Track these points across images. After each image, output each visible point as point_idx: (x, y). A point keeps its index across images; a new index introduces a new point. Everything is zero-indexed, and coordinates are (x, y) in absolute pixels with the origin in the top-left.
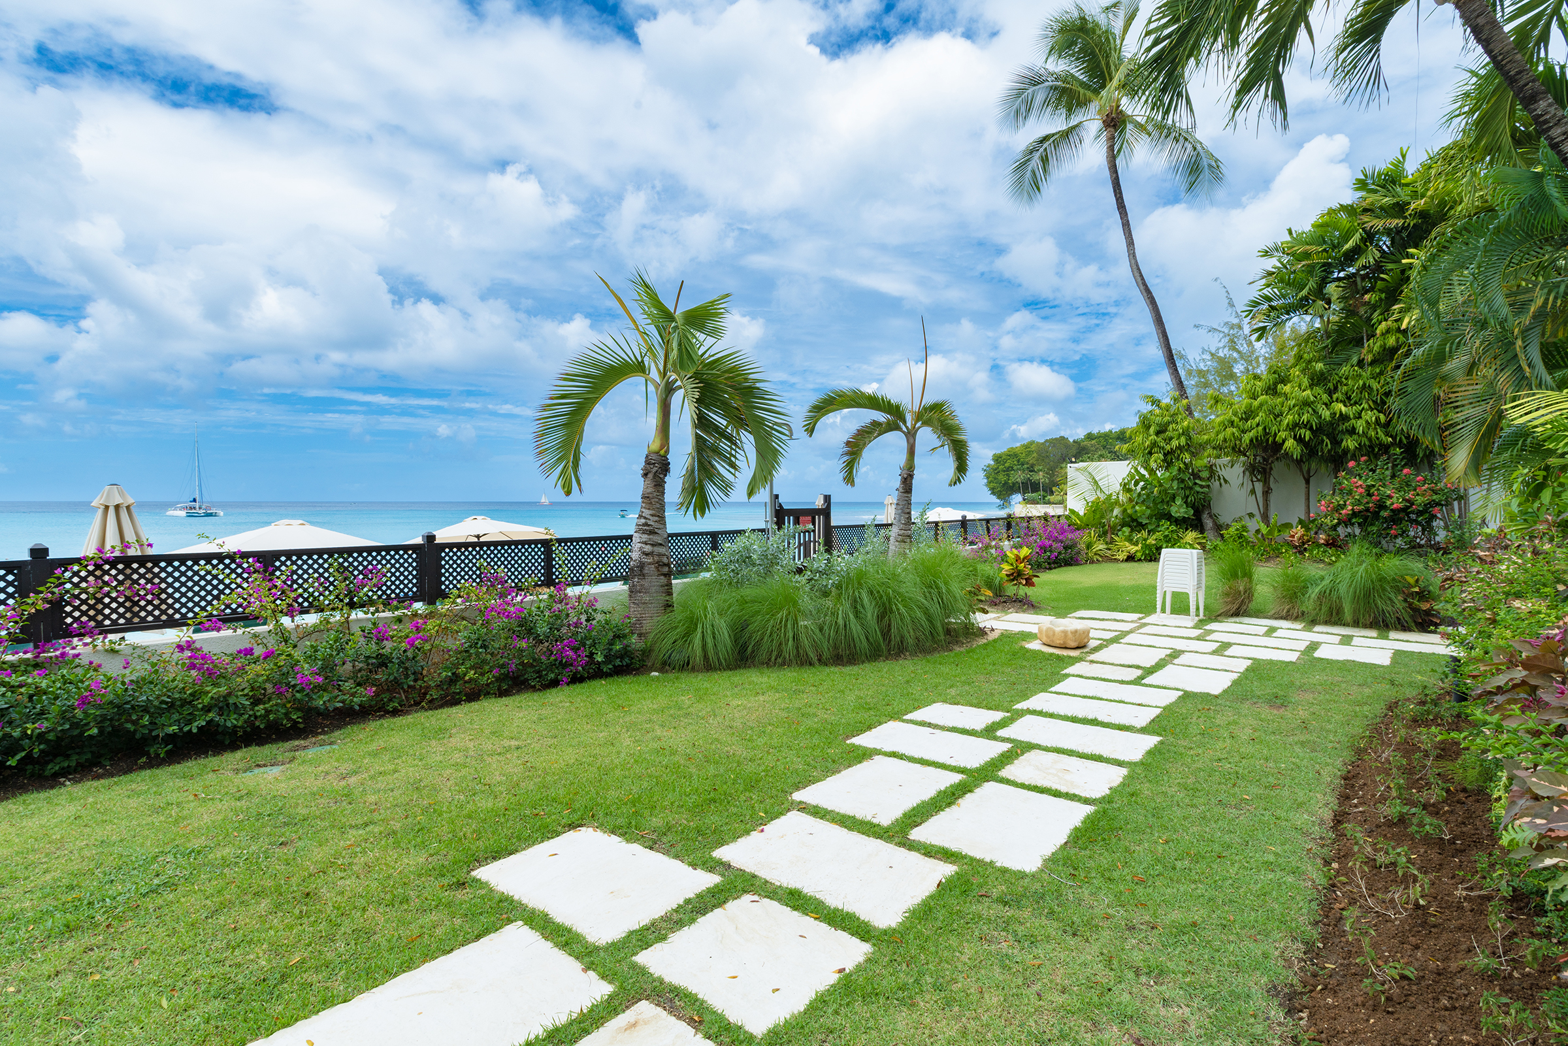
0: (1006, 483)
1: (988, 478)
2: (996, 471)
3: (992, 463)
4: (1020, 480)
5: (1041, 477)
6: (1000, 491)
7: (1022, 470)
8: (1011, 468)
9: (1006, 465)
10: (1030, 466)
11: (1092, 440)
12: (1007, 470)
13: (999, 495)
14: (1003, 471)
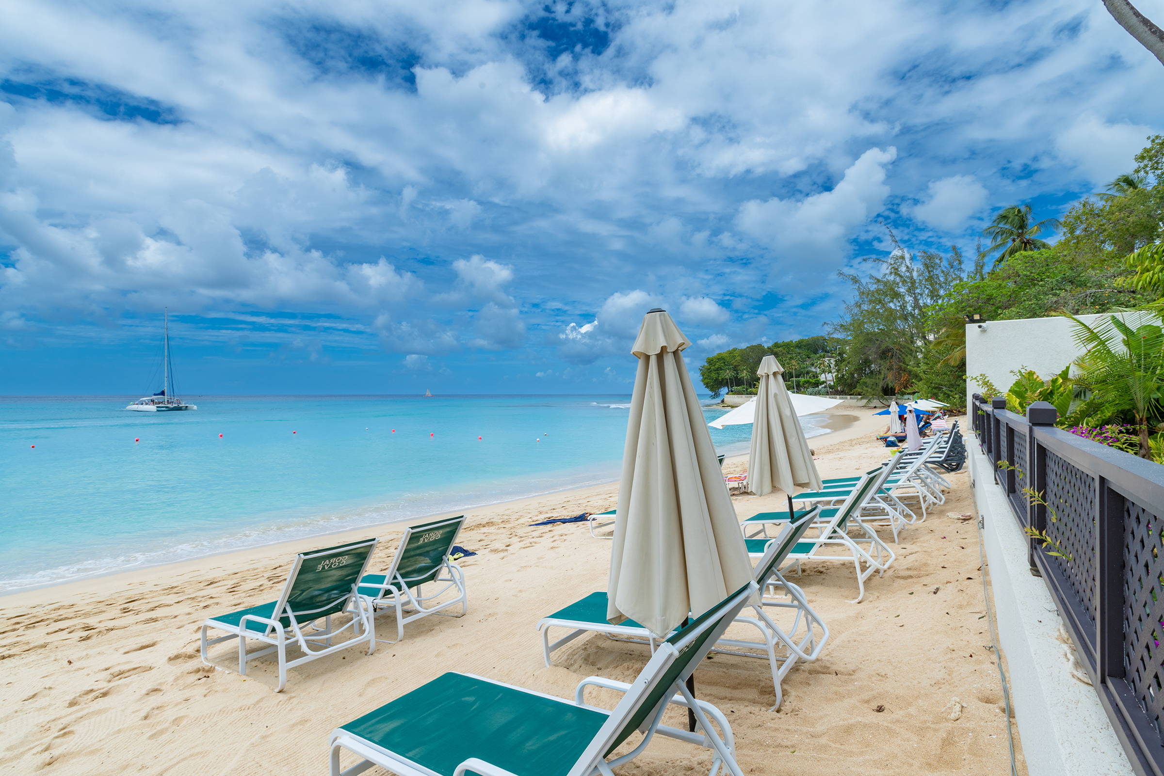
0: (717, 379)
1: (703, 376)
2: (709, 370)
3: (706, 364)
4: (727, 377)
5: (745, 374)
6: (713, 385)
7: (728, 369)
8: (721, 368)
9: (716, 366)
10: (735, 367)
11: (779, 347)
12: (717, 369)
13: (712, 389)
14: (715, 371)
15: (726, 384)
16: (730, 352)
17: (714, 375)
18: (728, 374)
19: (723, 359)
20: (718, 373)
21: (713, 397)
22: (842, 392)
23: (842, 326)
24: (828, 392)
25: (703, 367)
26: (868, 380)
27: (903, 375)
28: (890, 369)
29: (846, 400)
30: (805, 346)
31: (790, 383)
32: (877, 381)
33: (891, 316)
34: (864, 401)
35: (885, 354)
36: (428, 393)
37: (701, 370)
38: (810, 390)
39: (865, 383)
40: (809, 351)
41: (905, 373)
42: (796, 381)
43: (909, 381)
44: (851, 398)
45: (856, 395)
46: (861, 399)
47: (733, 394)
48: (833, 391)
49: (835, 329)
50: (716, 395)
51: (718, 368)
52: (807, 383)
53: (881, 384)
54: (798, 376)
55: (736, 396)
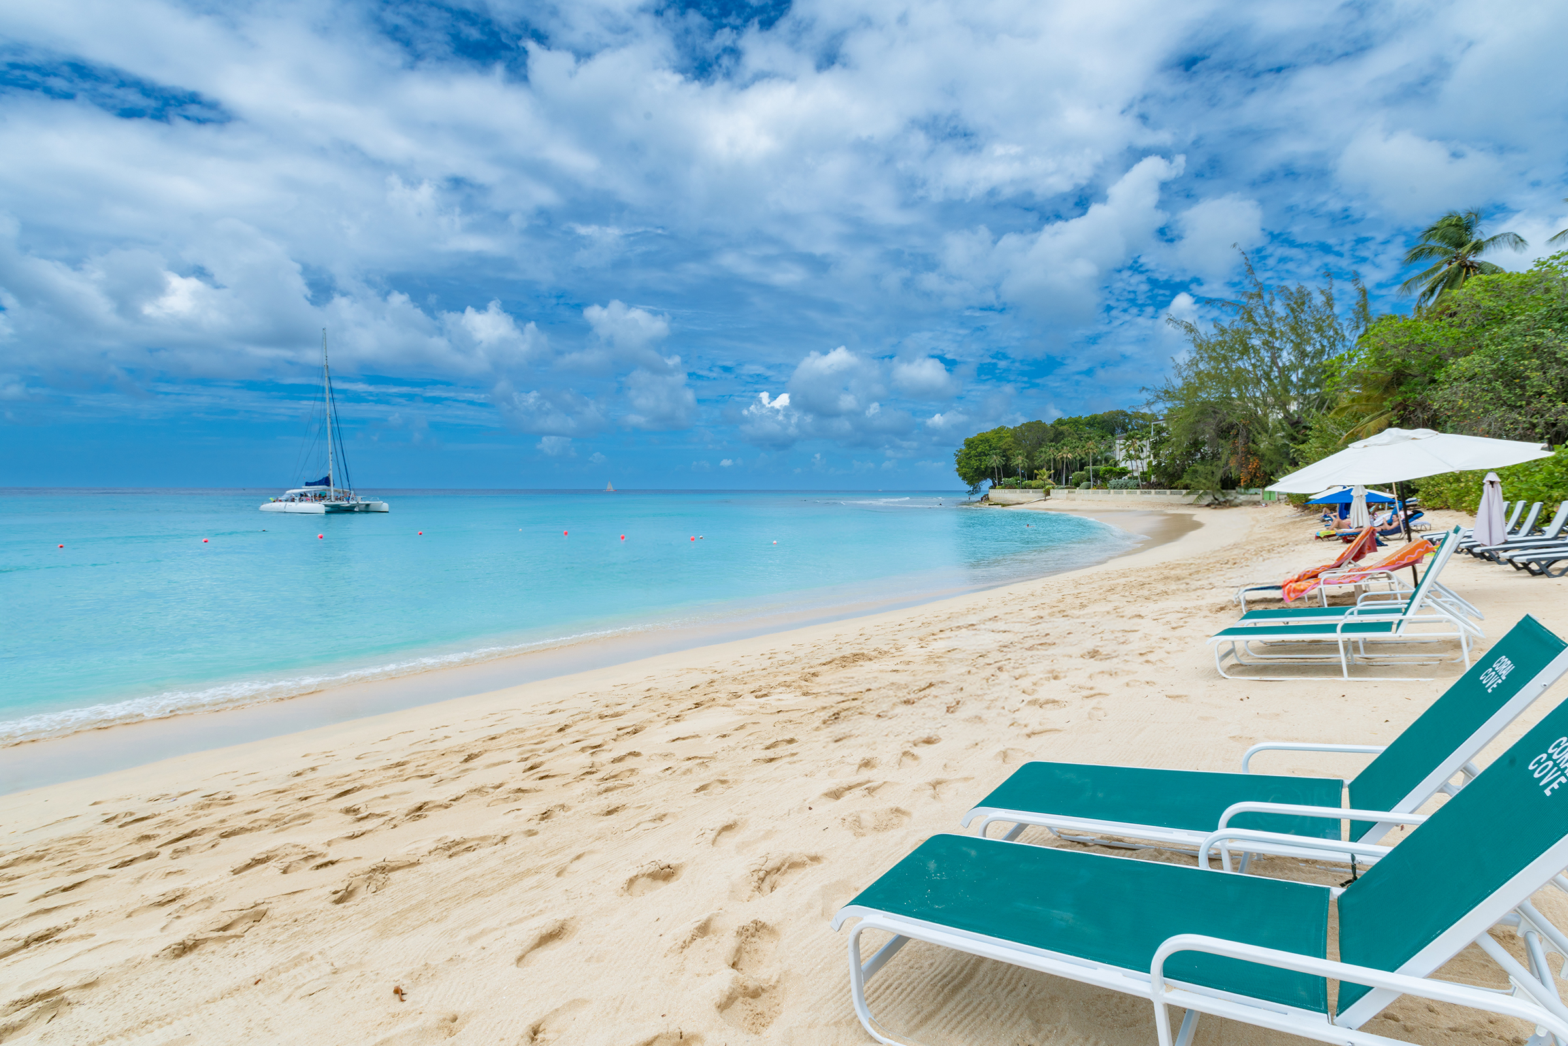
0: (978, 468)
1: (959, 463)
2: (968, 456)
3: (964, 447)
4: (994, 464)
5: (1020, 461)
6: (973, 476)
7: (996, 455)
8: (984, 453)
9: (979, 450)
10: (1005, 451)
11: (1062, 425)
12: (980, 455)
13: (971, 482)
14: (976, 456)
15: (992, 476)
16: (997, 432)
17: (975, 463)
18: (995, 461)
19: (988, 441)
20: (980, 460)
21: (971, 493)
22: (1159, 485)
23: (1167, 392)
24: (1138, 485)
25: (959, 452)
26: (1200, 468)
27: (1251, 460)
28: (1234, 452)
29: (1164, 496)
30: (1099, 424)
31: (1083, 473)
32: (1214, 469)
33: (1240, 379)
34: (1192, 498)
35: (1225, 432)
36: (610, 487)
37: (957, 456)
38: (1113, 481)
39: (1195, 472)
40: (1104, 431)
41: (1255, 458)
42: (1093, 470)
43: (1259, 468)
44: (1171, 493)
45: (1180, 489)
46: (1188, 494)
47: (1002, 488)
48: (1146, 483)
49: (1158, 397)
50: (975, 491)
51: (981, 452)
52: (1108, 473)
53: (1219, 474)
54: (1095, 462)
55: (1007, 491)
